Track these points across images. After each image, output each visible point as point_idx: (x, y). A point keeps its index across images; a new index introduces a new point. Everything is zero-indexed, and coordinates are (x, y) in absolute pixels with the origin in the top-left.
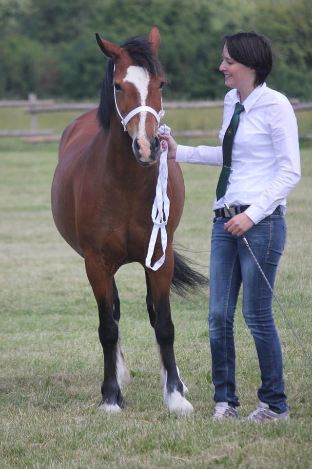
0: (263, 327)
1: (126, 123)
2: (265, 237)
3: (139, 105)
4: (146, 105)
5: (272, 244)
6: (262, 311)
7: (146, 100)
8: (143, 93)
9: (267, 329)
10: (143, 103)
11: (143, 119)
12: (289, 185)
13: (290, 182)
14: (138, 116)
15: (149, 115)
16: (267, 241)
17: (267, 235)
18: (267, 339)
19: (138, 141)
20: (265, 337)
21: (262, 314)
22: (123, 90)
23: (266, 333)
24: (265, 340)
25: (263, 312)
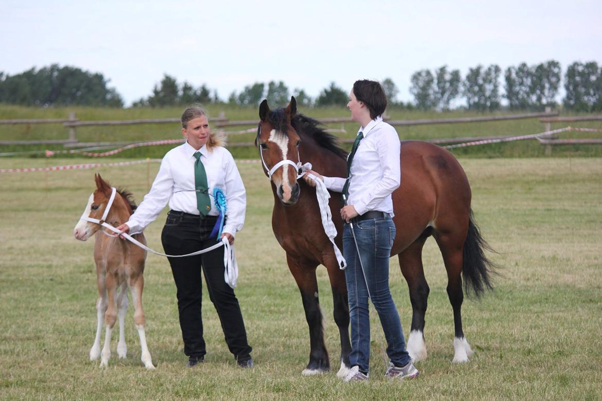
1: (272, 174)
2: (372, 238)
3: (282, 159)
4: (288, 159)
5: (378, 243)
7: (287, 155)
8: (284, 149)
10: (285, 157)
11: (286, 170)
12: (388, 188)
13: (388, 186)
14: (281, 168)
15: (290, 166)
16: (374, 241)
17: (373, 237)
19: (283, 187)
22: (269, 148)
23: (382, 308)
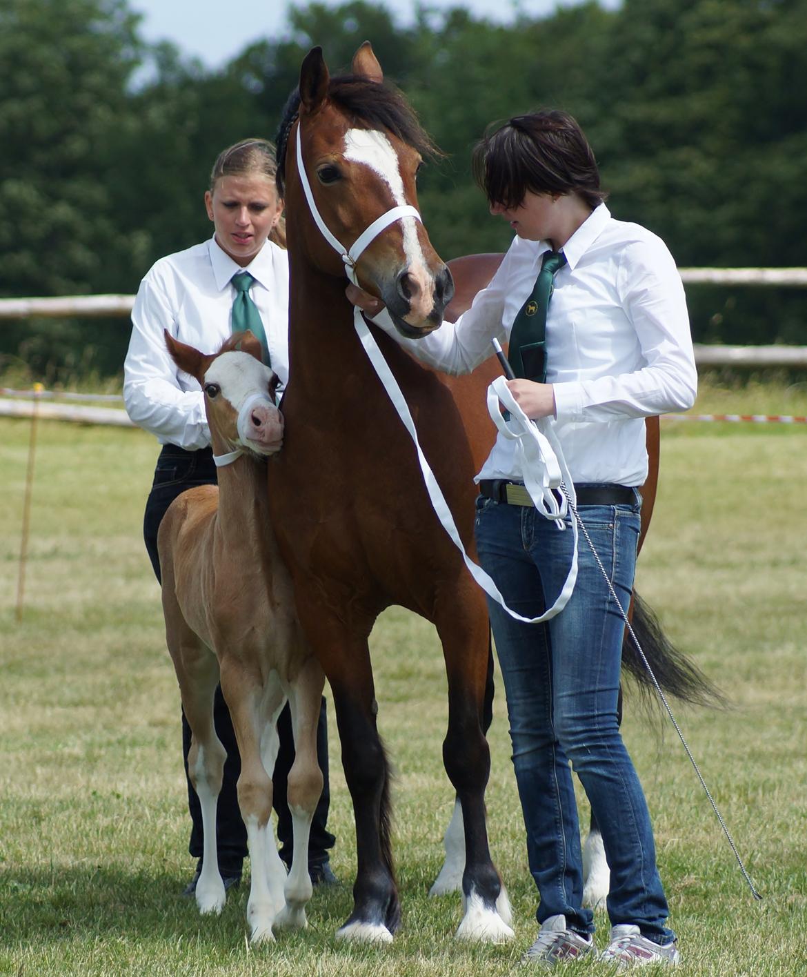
0: (603, 747)
1: (358, 256)
2: (604, 555)
3: (393, 206)
4: (408, 204)
5: (618, 570)
6: (598, 716)
7: (404, 195)
8: (394, 181)
9: (612, 751)
10: (401, 201)
11: (411, 233)
14: (399, 225)
15: (419, 225)
17: (607, 550)
18: (616, 774)
20: (613, 770)
21: (599, 723)
22: (345, 179)
23: (611, 760)
24: (612, 776)
25: (600, 719)
